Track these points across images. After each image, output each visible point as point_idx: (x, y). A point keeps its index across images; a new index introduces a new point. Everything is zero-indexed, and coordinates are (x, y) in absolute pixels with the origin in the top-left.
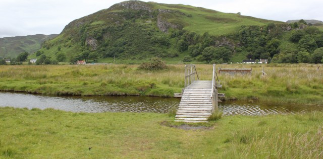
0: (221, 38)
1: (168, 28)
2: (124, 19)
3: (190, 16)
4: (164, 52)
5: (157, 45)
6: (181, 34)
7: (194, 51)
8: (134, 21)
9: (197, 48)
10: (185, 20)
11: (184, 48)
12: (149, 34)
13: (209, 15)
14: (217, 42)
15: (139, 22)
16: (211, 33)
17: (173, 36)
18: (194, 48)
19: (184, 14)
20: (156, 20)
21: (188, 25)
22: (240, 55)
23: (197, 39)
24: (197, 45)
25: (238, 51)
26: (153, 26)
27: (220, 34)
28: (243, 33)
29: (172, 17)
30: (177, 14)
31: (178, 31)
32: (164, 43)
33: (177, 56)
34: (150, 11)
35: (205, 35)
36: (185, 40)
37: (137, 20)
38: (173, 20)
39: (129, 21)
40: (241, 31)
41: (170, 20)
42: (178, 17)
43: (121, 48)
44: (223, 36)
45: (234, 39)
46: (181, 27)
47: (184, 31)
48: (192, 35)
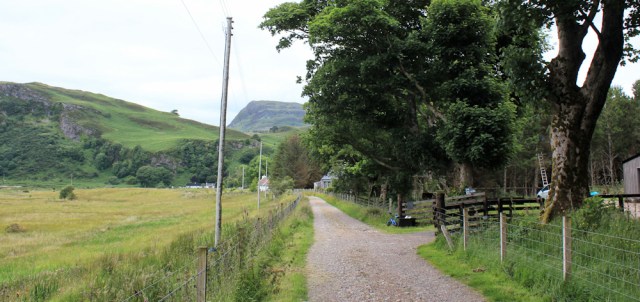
0: (158, 155)
1: (78, 133)
2: (4, 113)
3: (108, 116)
4: (78, 170)
5: (66, 159)
6: (99, 144)
7: (122, 170)
8: (21, 119)
9: (126, 166)
10: (103, 123)
11: (105, 165)
12: (52, 143)
13: (135, 114)
14: (154, 160)
15: (30, 121)
16: (145, 147)
17: (87, 147)
18: (120, 167)
19: (100, 113)
20: (57, 119)
21: (108, 131)
22: (182, 176)
23: (126, 153)
24: (125, 162)
25: (180, 172)
26: (55, 130)
27: (156, 149)
28: (187, 149)
29: (83, 117)
30: (91, 113)
31: (94, 139)
32: (76, 157)
33: (96, 175)
34: (46, 104)
35: (137, 149)
36: (106, 154)
37: (26, 117)
38: (85, 121)
39: (13, 118)
40: (183, 147)
41: (81, 122)
42: (92, 117)
43: (12, 163)
44: (161, 153)
45: (175, 156)
46: (98, 134)
47: (104, 141)
48: (117, 148)
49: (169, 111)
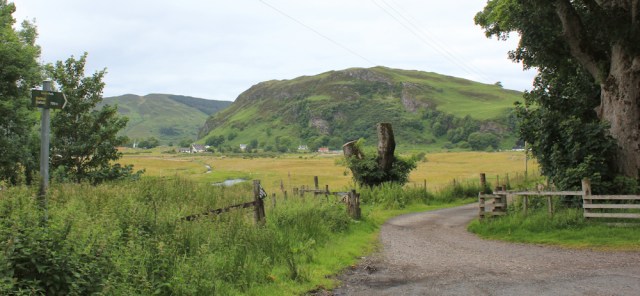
0: (486, 123)
1: (417, 107)
2: (357, 93)
3: (441, 91)
4: (419, 137)
5: (408, 129)
6: (435, 115)
7: (456, 137)
8: (371, 97)
9: (459, 133)
10: (437, 97)
11: (441, 132)
12: (397, 115)
13: (464, 88)
14: (482, 127)
15: (378, 98)
16: (474, 116)
17: (425, 117)
18: (454, 134)
19: (433, 88)
20: (399, 96)
21: (442, 103)
22: (508, 141)
23: (458, 122)
24: (457, 130)
25: (506, 137)
26: (397, 105)
27: (484, 118)
28: (511, 117)
29: (419, 93)
30: (427, 89)
31: (430, 111)
32: (417, 127)
33: (434, 141)
34: (389, 84)
35: (467, 118)
36: (441, 123)
37: (374, 95)
38: (422, 96)
39: (364, 97)
40: (508, 115)
41: (418, 97)
42: (427, 92)
44: (488, 121)
45: (500, 123)
46: (433, 106)
47: (439, 112)
48: (450, 118)
49: (493, 83)
